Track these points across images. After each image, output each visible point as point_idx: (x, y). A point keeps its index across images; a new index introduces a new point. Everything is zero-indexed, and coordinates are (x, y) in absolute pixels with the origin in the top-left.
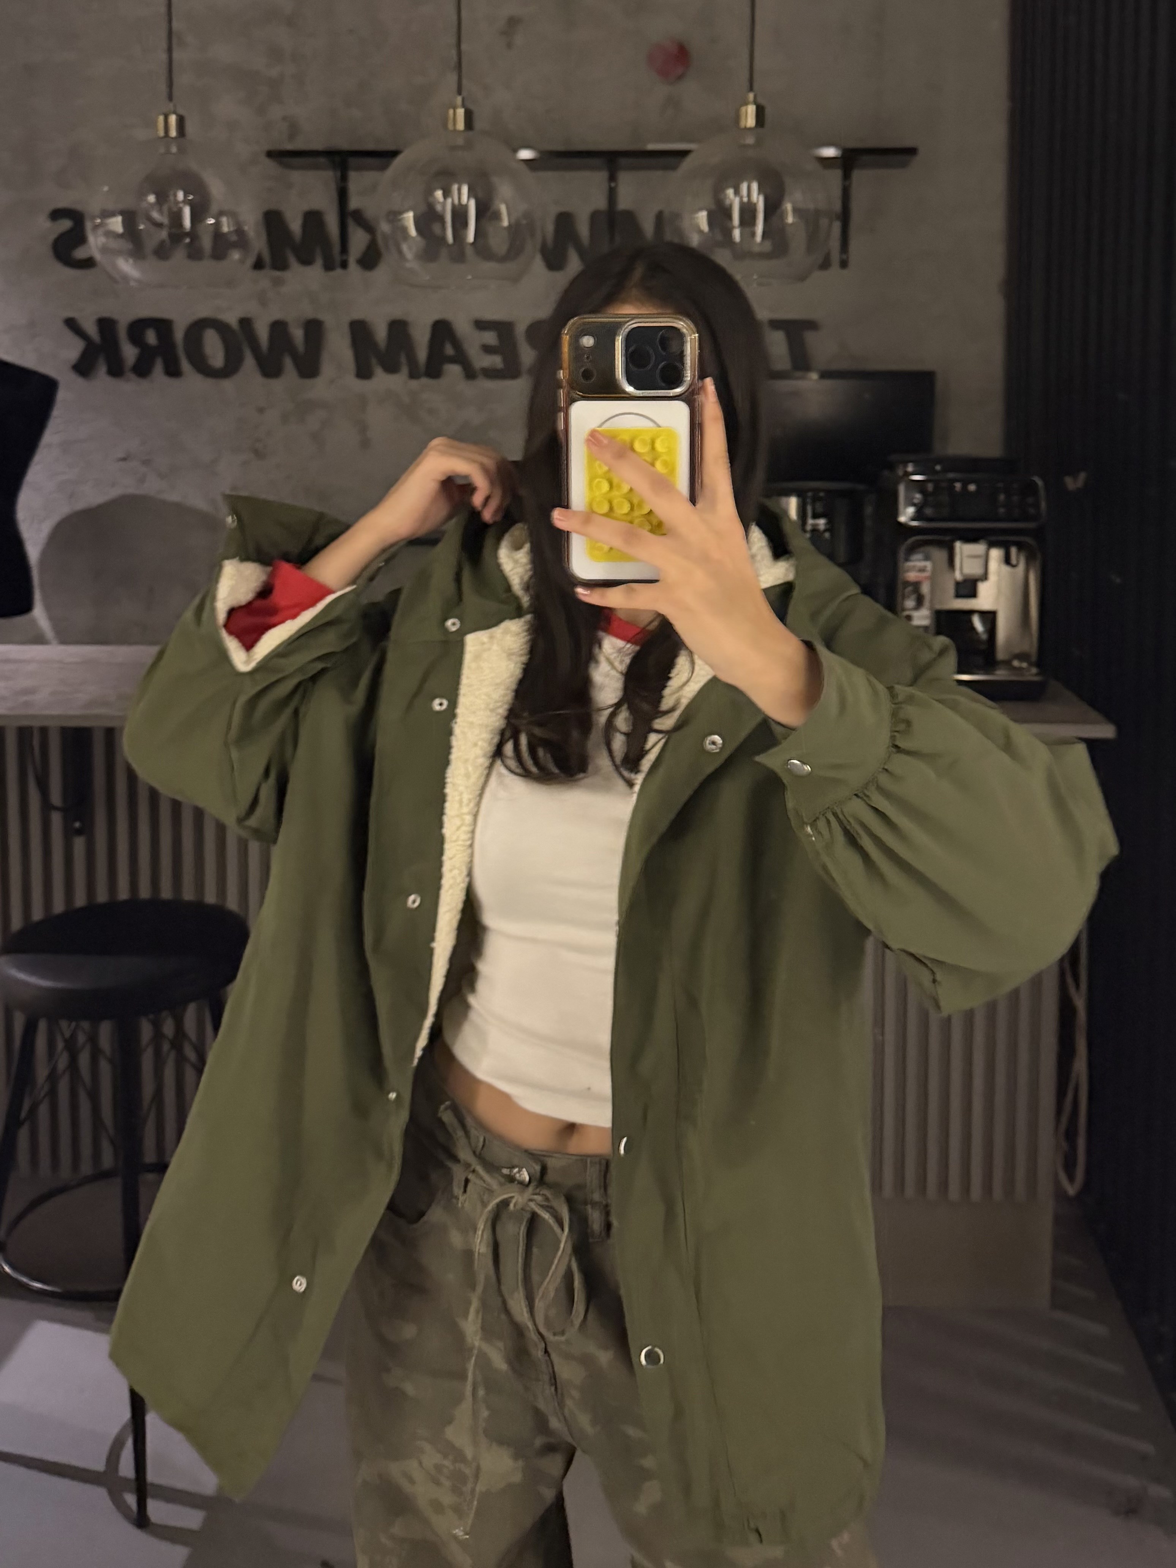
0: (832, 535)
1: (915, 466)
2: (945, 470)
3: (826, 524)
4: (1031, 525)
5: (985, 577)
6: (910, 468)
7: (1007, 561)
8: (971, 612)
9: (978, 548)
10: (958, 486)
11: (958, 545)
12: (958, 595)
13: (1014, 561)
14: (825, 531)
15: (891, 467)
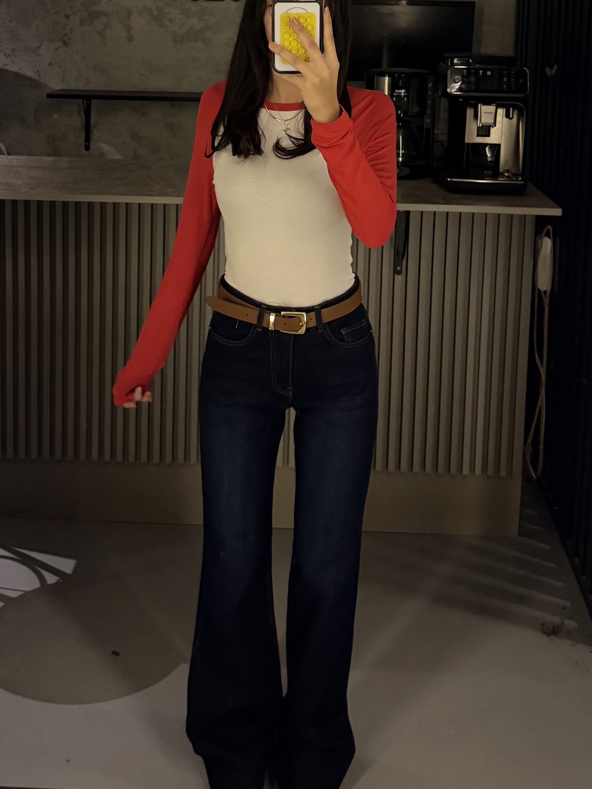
0: (408, 99)
1: (457, 60)
2: (475, 63)
3: (404, 93)
4: (521, 95)
5: (495, 125)
6: (455, 61)
7: (507, 116)
8: (486, 145)
9: (492, 108)
10: (481, 71)
11: (479, 105)
12: (478, 135)
13: (511, 116)
14: (405, 96)
15: (444, 60)
